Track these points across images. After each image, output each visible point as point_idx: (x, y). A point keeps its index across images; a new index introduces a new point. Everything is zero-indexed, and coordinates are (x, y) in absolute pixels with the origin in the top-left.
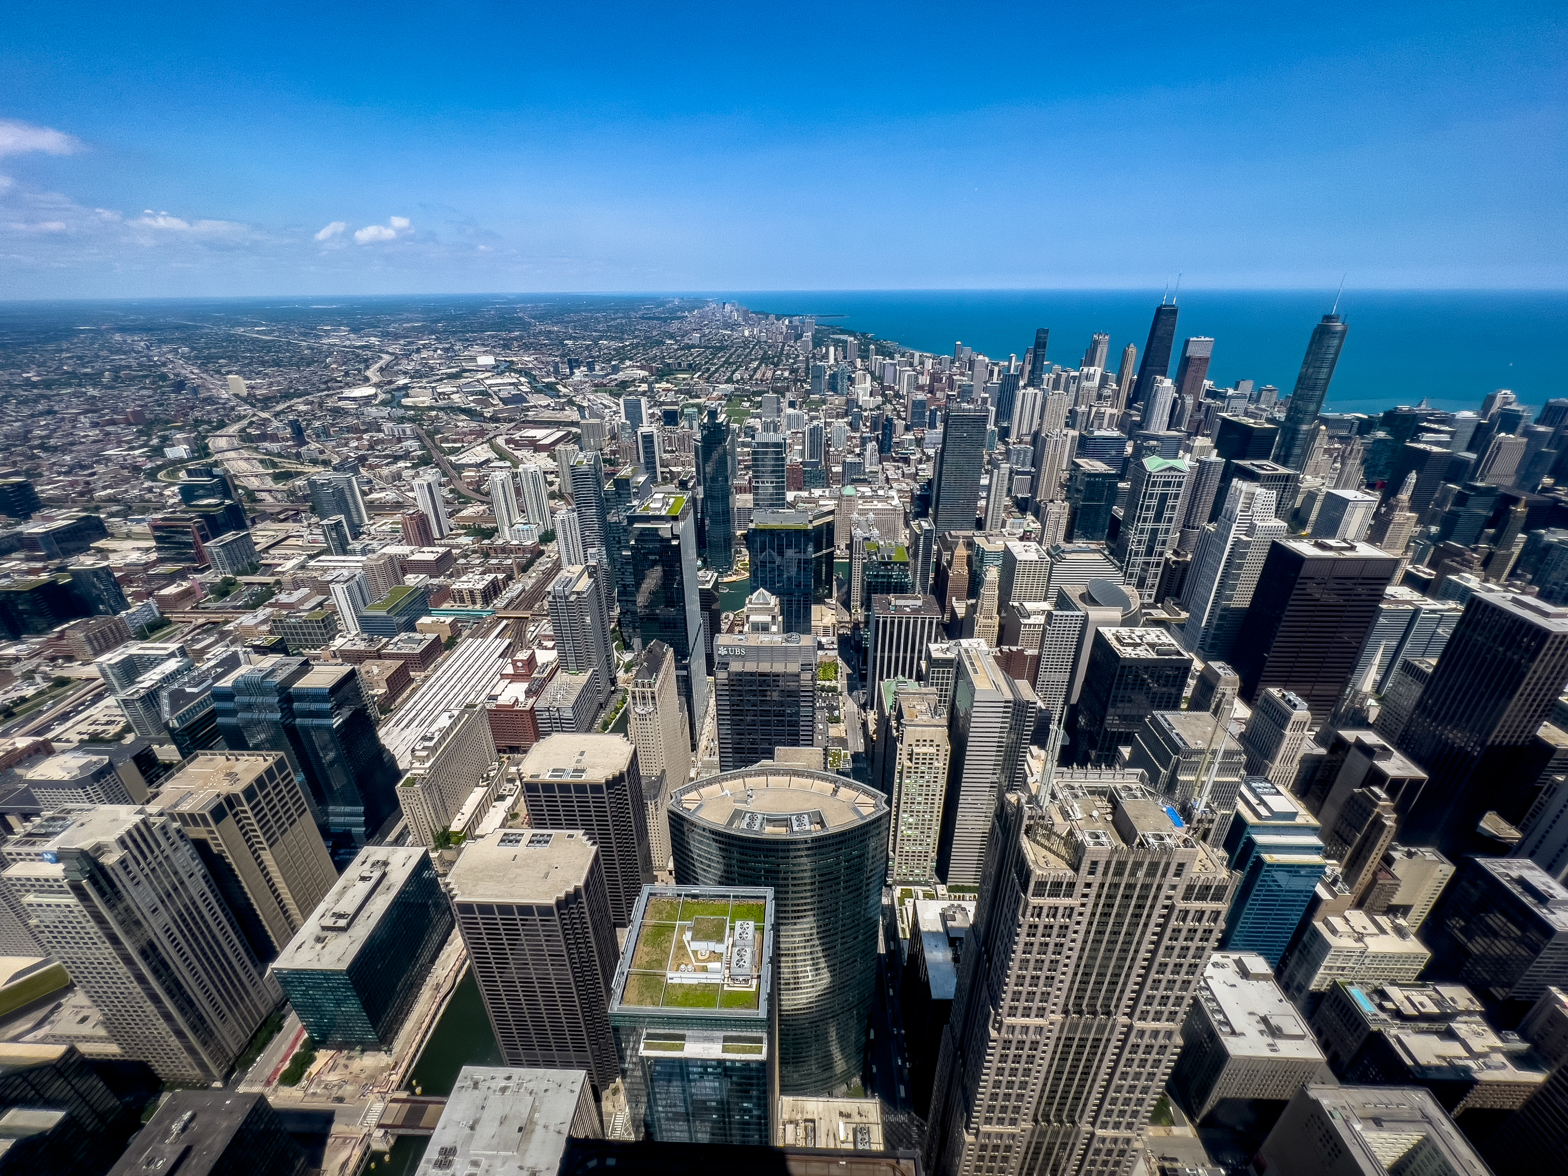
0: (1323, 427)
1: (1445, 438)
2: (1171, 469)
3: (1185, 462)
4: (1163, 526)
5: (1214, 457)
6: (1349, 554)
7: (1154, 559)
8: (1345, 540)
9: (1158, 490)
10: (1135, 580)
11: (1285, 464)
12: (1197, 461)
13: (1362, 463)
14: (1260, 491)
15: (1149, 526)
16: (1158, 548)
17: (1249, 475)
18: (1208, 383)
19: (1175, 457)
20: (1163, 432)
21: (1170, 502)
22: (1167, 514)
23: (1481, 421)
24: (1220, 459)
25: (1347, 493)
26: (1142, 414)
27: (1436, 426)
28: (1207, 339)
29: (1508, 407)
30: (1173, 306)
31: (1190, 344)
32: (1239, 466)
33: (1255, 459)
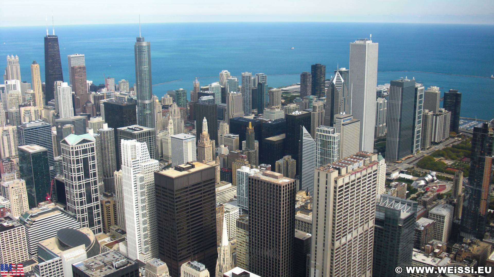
0: (157, 101)
1: (211, 97)
2: (84, 141)
3: (91, 135)
4: (91, 180)
5: (106, 127)
6: (192, 170)
7: (93, 204)
8: (188, 163)
9: (81, 156)
10: (87, 222)
11: (145, 126)
12: (98, 133)
14: (138, 144)
15: (83, 182)
16: (94, 196)
17: (130, 136)
18: (89, 82)
19: (85, 132)
20: (73, 118)
21: (91, 163)
22: (91, 171)
23: (222, 87)
24: (110, 129)
25: (181, 136)
26: (56, 107)
27: (206, 92)
28: (81, 55)
29: (229, 78)
30: (54, 36)
31: (72, 59)
32: (122, 131)
33: (130, 125)
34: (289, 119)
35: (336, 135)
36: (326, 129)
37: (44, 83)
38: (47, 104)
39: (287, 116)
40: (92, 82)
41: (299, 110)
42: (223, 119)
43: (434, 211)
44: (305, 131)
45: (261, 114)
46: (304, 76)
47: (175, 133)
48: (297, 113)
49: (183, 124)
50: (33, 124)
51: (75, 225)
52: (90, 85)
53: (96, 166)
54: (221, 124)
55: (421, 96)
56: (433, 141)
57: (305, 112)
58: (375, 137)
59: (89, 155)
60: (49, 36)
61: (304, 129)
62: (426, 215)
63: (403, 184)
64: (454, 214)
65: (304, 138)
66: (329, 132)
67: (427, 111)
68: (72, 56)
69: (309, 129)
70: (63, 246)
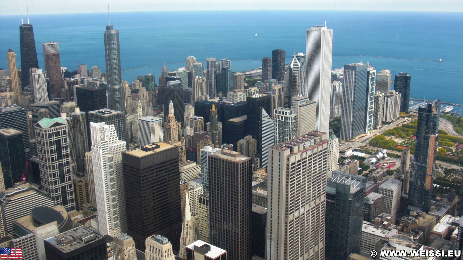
0: (127, 85)
1: (178, 82)
2: (57, 124)
3: (63, 118)
4: (64, 161)
5: (78, 111)
6: (157, 150)
7: (66, 183)
8: (153, 143)
9: (54, 139)
10: (60, 201)
12: (71, 116)
14: (107, 127)
15: (56, 163)
16: (66, 176)
18: (64, 69)
19: (59, 116)
20: (47, 102)
21: (63, 145)
22: (64, 153)
23: (188, 72)
24: (82, 112)
25: (148, 118)
26: (32, 92)
27: (173, 77)
28: (55, 43)
29: (195, 64)
30: (29, 25)
31: (47, 47)
32: (92, 115)
33: (100, 109)
34: (250, 101)
35: (293, 116)
36: (283, 110)
37: (20, 70)
38: (23, 90)
39: (248, 98)
40: (66, 68)
41: (259, 94)
42: (189, 102)
43: (383, 186)
44: (264, 112)
45: (225, 97)
46: (265, 61)
47: (144, 116)
48: (257, 96)
49: (151, 108)
50: (9, 109)
51: (49, 203)
52: (64, 71)
53: (69, 147)
54: (186, 106)
55: (373, 79)
56: (384, 120)
57: (265, 95)
58: (331, 118)
59: (62, 137)
60: (24, 25)
61: (263, 110)
62: (376, 190)
63: (356, 161)
64: (403, 188)
65: (263, 119)
66: (286, 113)
67: (378, 93)
68: (46, 44)
69: (269, 111)
70: (38, 223)
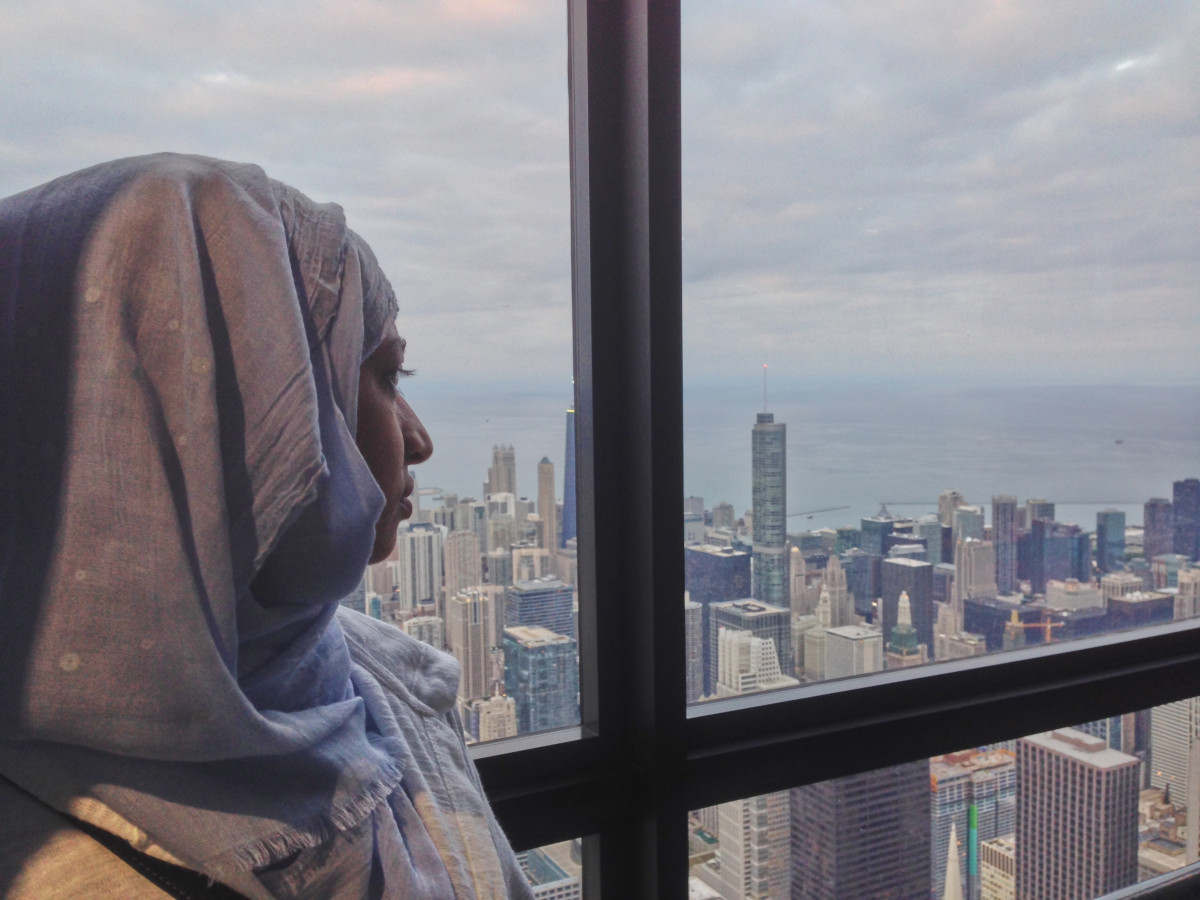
0: (795, 549)
1: (918, 548)
11: (769, 601)
13: (849, 589)
14: (754, 641)
17: (735, 622)
23: (943, 525)
24: (694, 604)
25: (848, 631)
27: (906, 536)
29: (962, 507)
33: (738, 599)
41: (1143, 591)
42: (946, 598)
45: (1039, 595)
46: (1153, 508)
47: (834, 624)
48: (1135, 597)
49: (851, 605)
50: (538, 584)
54: (941, 609)
57: (1157, 596)
